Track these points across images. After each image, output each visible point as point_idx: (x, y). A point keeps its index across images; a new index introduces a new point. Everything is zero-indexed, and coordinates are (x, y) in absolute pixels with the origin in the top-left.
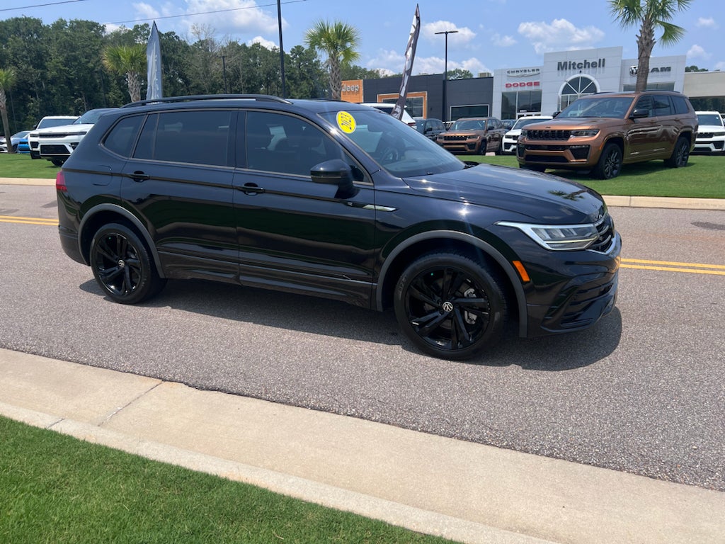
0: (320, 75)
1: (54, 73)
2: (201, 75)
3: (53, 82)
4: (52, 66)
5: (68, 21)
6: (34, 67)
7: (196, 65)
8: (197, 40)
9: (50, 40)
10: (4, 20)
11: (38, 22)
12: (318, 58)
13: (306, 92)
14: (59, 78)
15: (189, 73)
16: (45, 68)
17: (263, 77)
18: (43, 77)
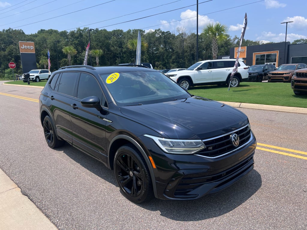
0: (230, 45)
1: (125, 49)
2: (179, 48)
3: (125, 53)
4: (125, 47)
5: (132, 30)
6: (119, 48)
7: (177, 43)
8: (178, 34)
9: (125, 37)
10: (111, 31)
11: (122, 31)
12: (230, 38)
13: (223, 53)
14: (127, 51)
15: (174, 47)
16: (123, 48)
17: (205, 47)
18: (121, 51)
